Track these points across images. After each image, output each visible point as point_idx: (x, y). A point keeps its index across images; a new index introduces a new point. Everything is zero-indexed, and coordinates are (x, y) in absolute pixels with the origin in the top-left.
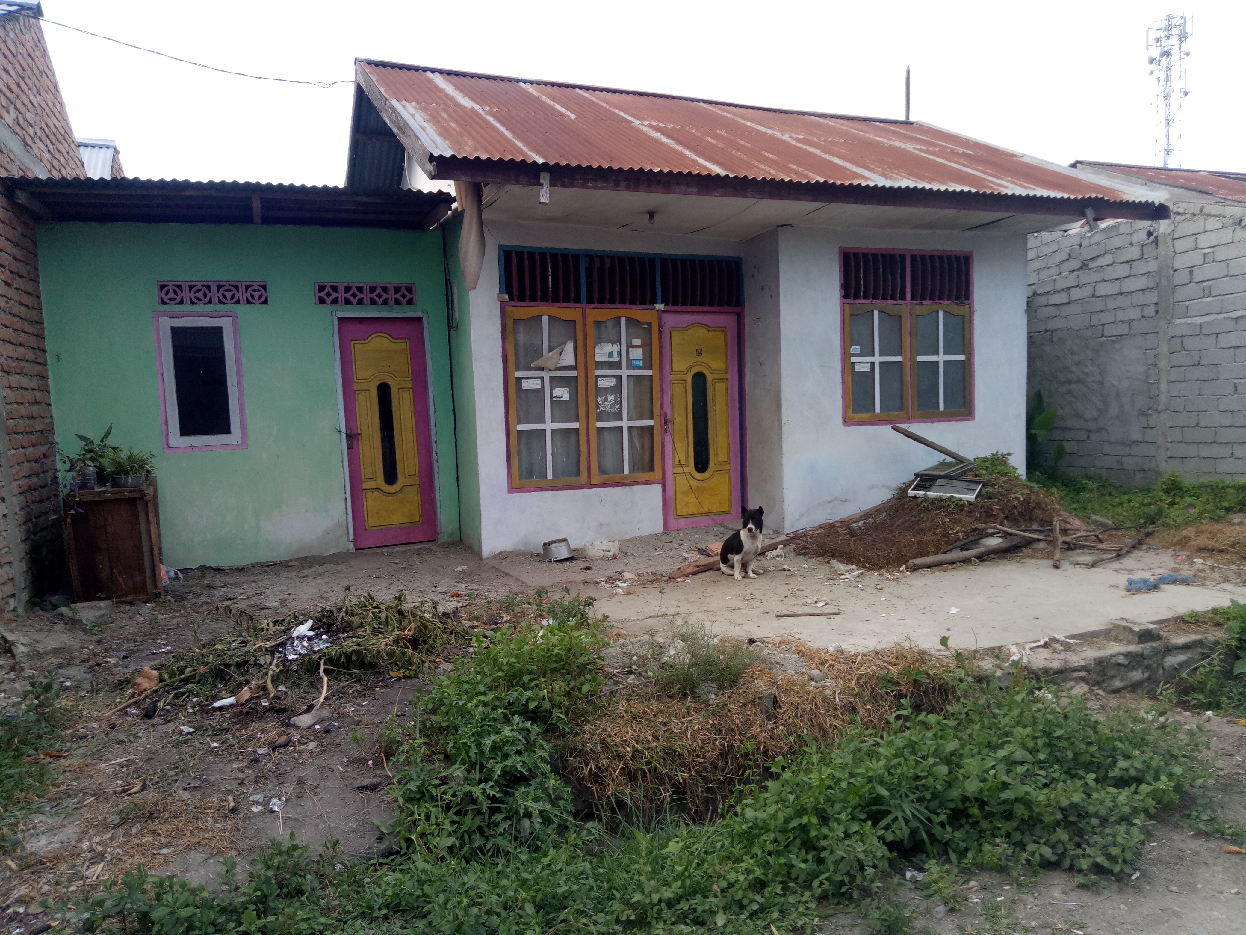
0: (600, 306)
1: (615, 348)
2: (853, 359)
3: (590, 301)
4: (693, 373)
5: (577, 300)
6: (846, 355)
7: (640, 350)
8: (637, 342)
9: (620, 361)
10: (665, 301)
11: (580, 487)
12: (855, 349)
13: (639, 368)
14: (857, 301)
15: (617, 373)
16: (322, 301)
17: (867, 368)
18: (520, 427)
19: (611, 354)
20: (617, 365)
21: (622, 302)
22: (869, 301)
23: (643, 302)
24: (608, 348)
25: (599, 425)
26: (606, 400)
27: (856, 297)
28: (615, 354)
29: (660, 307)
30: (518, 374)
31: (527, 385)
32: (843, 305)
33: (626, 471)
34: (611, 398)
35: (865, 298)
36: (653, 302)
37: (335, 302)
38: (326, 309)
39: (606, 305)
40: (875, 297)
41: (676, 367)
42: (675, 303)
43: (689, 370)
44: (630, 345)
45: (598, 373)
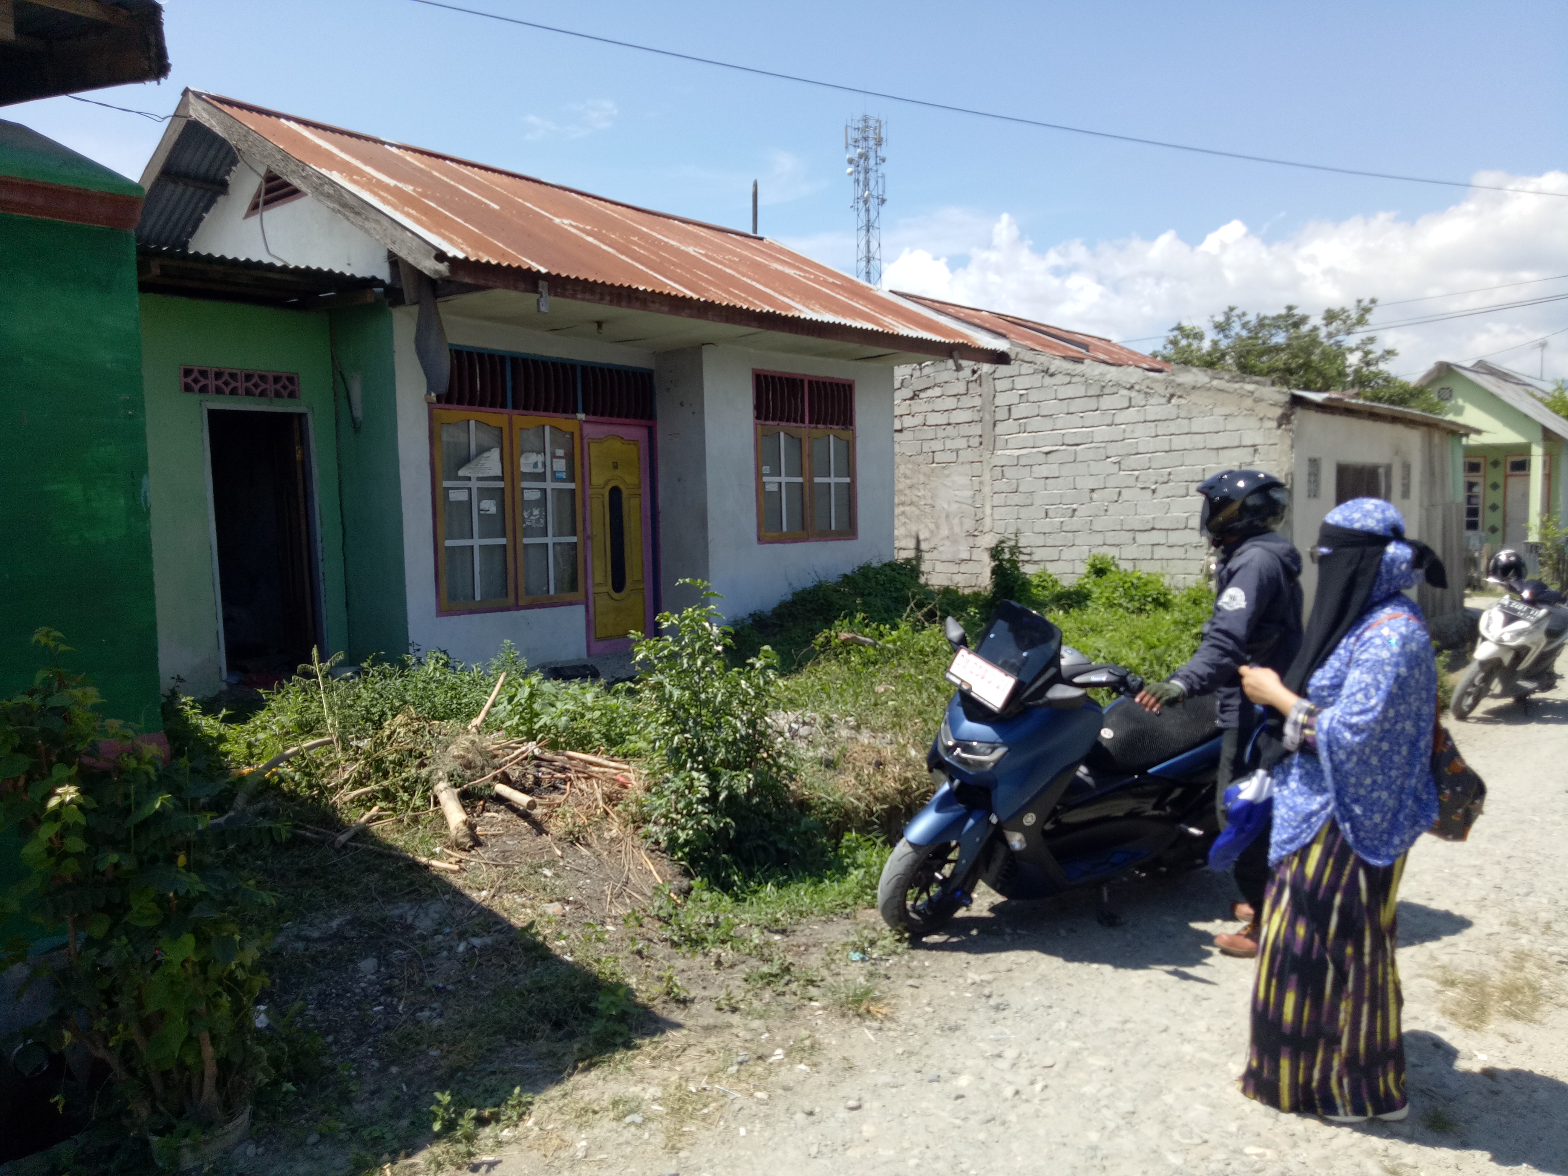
0: (525, 412)
1: (540, 458)
2: (765, 479)
3: (515, 407)
4: (609, 487)
5: (503, 406)
6: (759, 475)
7: (563, 462)
8: (560, 452)
9: (545, 472)
10: (585, 411)
11: (508, 609)
12: (766, 469)
13: (562, 480)
14: (767, 423)
15: (542, 485)
16: (188, 388)
17: (775, 488)
18: (449, 543)
19: (535, 465)
20: (541, 477)
21: (546, 410)
22: (776, 423)
23: (565, 411)
24: (534, 458)
25: (526, 541)
26: (531, 514)
27: (766, 419)
28: (540, 465)
29: (581, 416)
30: (446, 484)
31: (454, 496)
32: (756, 425)
33: (552, 591)
34: (536, 512)
35: (773, 420)
36: (575, 411)
37: (203, 390)
38: (194, 398)
39: (531, 412)
40: (781, 420)
41: (594, 480)
42: (594, 414)
43: (606, 483)
44: (554, 456)
45: (524, 484)
